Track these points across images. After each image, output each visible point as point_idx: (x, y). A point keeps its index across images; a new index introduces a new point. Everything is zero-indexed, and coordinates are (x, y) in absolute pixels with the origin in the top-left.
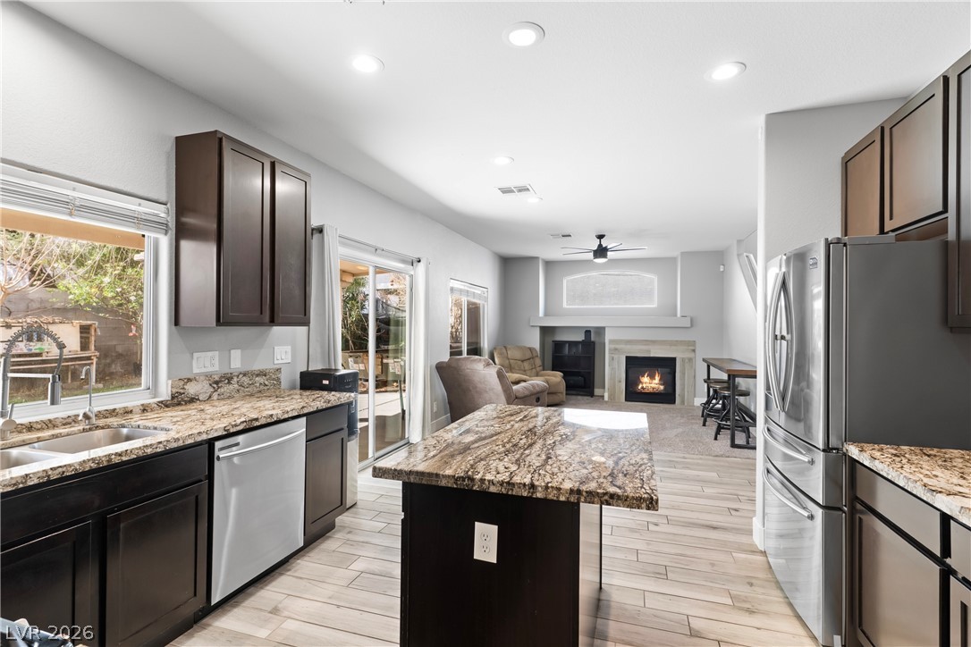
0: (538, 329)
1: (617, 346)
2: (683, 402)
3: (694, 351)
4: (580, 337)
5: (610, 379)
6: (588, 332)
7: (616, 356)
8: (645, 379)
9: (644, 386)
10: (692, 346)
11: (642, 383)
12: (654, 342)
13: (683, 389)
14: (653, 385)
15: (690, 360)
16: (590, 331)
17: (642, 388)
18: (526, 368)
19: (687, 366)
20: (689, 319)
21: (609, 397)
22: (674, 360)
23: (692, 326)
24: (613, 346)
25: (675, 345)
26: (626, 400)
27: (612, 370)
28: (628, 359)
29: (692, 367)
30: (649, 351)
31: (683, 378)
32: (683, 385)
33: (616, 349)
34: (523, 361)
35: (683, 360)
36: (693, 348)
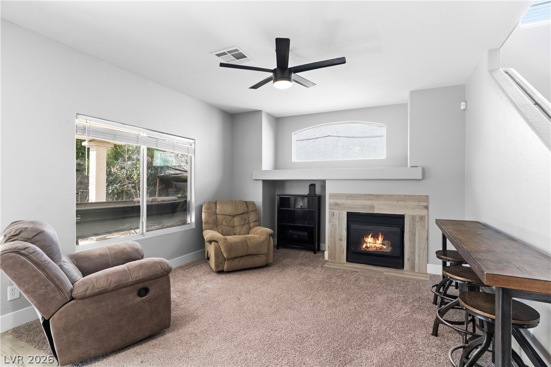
0: (261, 183)
1: (338, 201)
2: (413, 268)
3: (427, 207)
4: (305, 191)
5: (331, 237)
6: (312, 186)
7: (336, 212)
8: (369, 240)
9: (368, 245)
10: (424, 202)
11: (367, 243)
12: (378, 197)
13: (413, 253)
14: (378, 245)
15: (422, 218)
16: (314, 185)
17: (366, 247)
18: (236, 224)
19: (418, 225)
20: (420, 170)
21: (330, 256)
22: (402, 217)
23: (424, 177)
24: (333, 201)
25: (404, 201)
26: (347, 260)
27: (333, 226)
28: (349, 215)
29: (423, 227)
30: (373, 207)
31: (413, 240)
32: (413, 247)
33: (336, 204)
34: (234, 216)
35: (413, 218)
36: (425, 204)
